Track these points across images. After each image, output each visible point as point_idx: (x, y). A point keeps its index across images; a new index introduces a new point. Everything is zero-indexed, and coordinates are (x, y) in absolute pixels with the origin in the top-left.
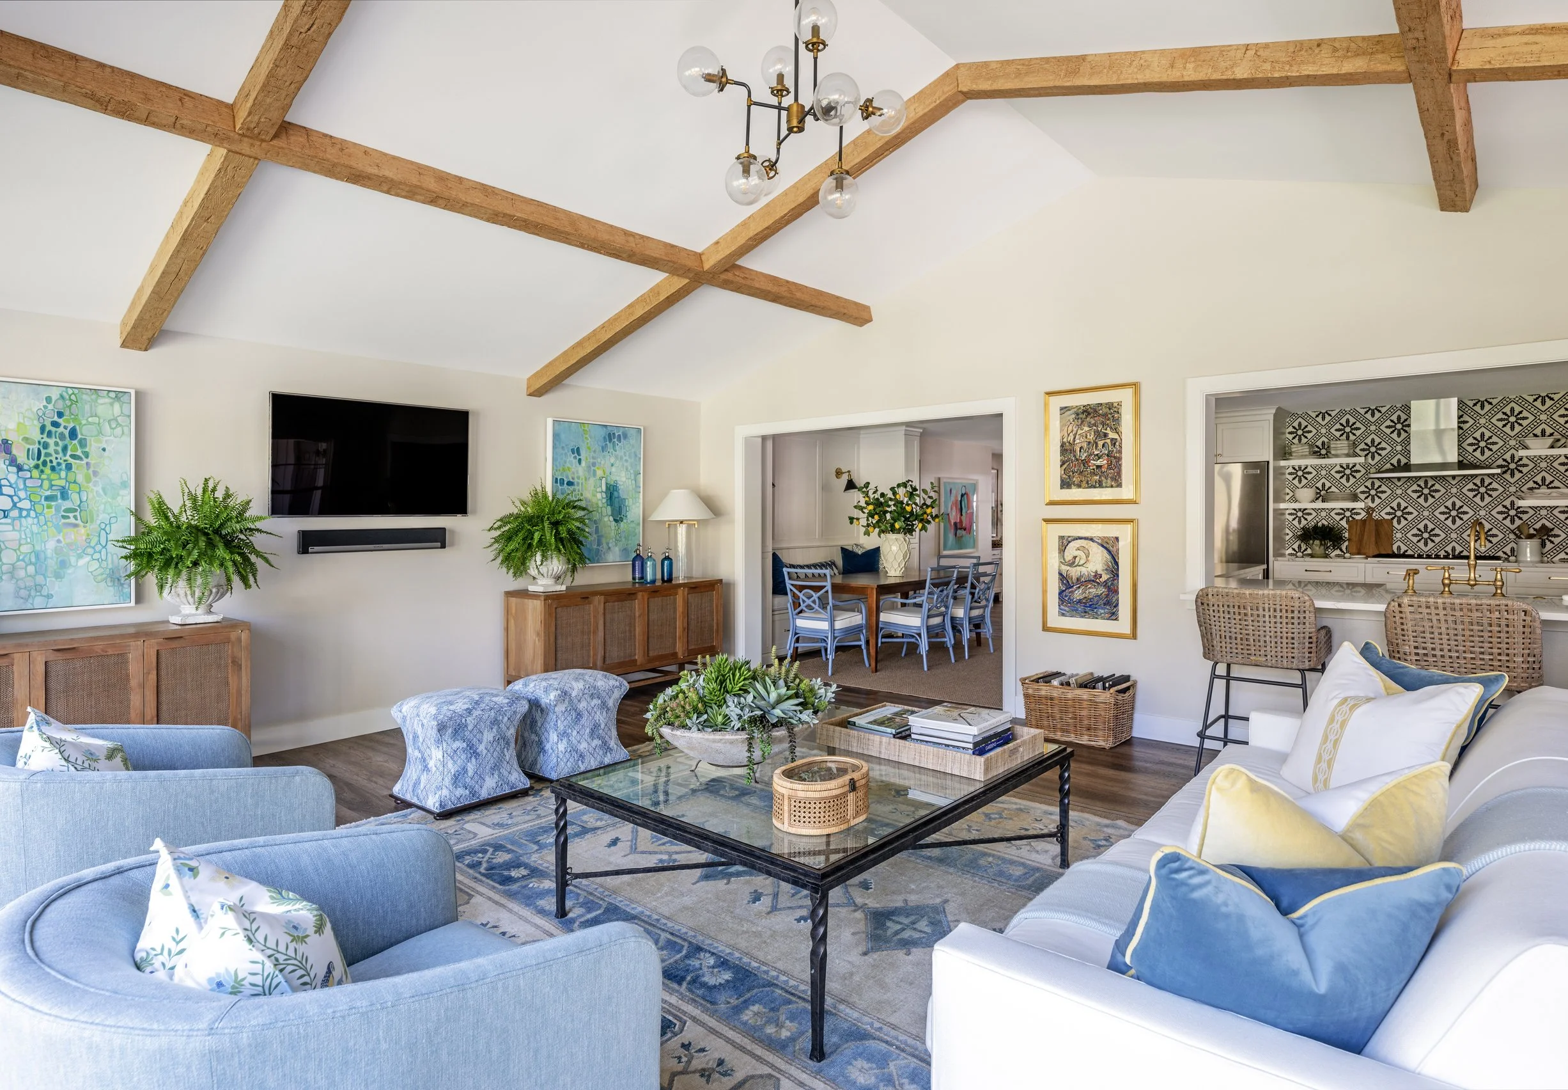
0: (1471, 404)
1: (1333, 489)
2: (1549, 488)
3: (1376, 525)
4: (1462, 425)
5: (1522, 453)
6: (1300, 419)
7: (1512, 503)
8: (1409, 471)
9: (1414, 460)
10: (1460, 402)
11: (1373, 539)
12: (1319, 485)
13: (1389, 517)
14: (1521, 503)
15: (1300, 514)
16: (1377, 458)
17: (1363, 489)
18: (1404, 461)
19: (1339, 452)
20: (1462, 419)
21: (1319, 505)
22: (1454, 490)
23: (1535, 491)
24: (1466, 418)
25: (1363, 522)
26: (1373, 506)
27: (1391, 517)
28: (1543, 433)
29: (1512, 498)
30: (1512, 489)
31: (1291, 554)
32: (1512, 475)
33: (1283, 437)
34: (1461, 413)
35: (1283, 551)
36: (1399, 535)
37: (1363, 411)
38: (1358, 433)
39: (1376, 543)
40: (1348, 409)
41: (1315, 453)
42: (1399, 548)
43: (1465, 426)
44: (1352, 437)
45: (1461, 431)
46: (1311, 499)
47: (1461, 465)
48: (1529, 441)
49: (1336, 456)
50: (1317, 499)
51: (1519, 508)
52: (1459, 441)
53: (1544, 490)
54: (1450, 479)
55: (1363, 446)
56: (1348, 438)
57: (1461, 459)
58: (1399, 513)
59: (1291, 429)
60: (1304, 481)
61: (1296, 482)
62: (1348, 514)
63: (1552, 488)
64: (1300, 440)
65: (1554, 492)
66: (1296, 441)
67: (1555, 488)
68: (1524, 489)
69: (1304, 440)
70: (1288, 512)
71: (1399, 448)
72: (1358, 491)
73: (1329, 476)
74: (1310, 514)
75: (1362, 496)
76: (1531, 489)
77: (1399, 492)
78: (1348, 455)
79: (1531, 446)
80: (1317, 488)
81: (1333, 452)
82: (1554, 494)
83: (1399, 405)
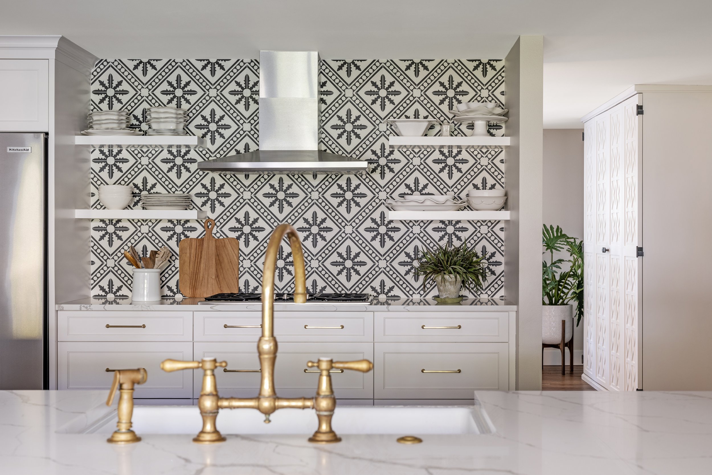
0: (335, 66)
1: (159, 188)
2: (421, 194)
3: (217, 248)
4: (324, 97)
5: (394, 140)
6: (111, 71)
7: (383, 216)
8: (258, 160)
9: (266, 146)
10: (322, 62)
11: (213, 271)
12: (139, 181)
13: (233, 235)
14: (391, 215)
15: (111, 229)
16: (219, 141)
17: (199, 189)
18: (253, 147)
19: (163, 126)
20: (325, 89)
21: (137, 213)
22: (315, 195)
23: (407, 197)
24: (329, 87)
25: (200, 241)
26: (213, 216)
27: (237, 234)
28: (417, 115)
29: (383, 208)
30: (383, 195)
31: (97, 297)
32: (383, 175)
33: (84, 98)
34: (323, 79)
35: (85, 292)
36: (247, 264)
37: (199, 65)
38: (193, 99)
39: (217, 276)
40: (179, 60)
41: (132, 127)
42: (247, 283)
43: (329, 99)
44: (185, 106)
45: (324, 106)
46: (125, 204)
47: (322, 156)
48: (402, 125)
49: (159, 132)
50: (136, 204)
51: (391, 222)
52: (320, 121)
53: (416, 196)
54: (310, 177)
55: (199, 121)
56: (179, 106)
57: (323, 148)
58: (247, 229)
59: (97, 86)
60: (117, 174)
61: (105, 174)
62: (179, 229)
63: (426, 194)
64: (110, 106)
65: (428, 201)
66: (104, 106)
67: (429, 194)
68: (395, 195)
69: (117, 106)
70: (93, 225)
71: (247, 127)
72: (193, 193)
73: (152, 166)
74: (125, 229)
75: (198, 201)
76: (402, 195)
77: (247, 195)
78: (175, 132)
79: (403, 132)
80: (136, 186)
81: (154, 126)
82: (428, 203)
83: (247, 60)
